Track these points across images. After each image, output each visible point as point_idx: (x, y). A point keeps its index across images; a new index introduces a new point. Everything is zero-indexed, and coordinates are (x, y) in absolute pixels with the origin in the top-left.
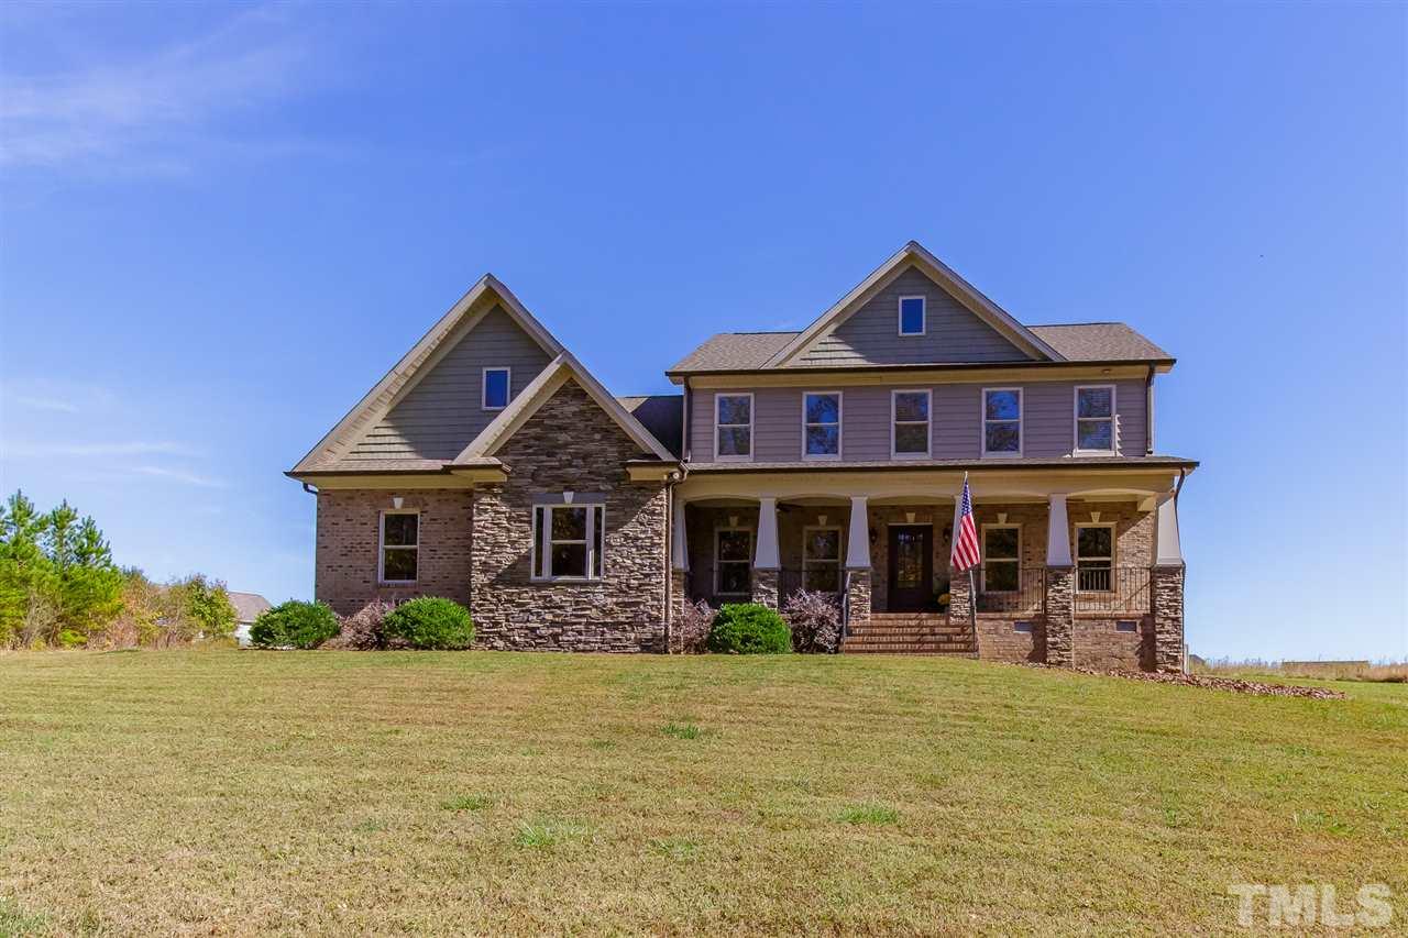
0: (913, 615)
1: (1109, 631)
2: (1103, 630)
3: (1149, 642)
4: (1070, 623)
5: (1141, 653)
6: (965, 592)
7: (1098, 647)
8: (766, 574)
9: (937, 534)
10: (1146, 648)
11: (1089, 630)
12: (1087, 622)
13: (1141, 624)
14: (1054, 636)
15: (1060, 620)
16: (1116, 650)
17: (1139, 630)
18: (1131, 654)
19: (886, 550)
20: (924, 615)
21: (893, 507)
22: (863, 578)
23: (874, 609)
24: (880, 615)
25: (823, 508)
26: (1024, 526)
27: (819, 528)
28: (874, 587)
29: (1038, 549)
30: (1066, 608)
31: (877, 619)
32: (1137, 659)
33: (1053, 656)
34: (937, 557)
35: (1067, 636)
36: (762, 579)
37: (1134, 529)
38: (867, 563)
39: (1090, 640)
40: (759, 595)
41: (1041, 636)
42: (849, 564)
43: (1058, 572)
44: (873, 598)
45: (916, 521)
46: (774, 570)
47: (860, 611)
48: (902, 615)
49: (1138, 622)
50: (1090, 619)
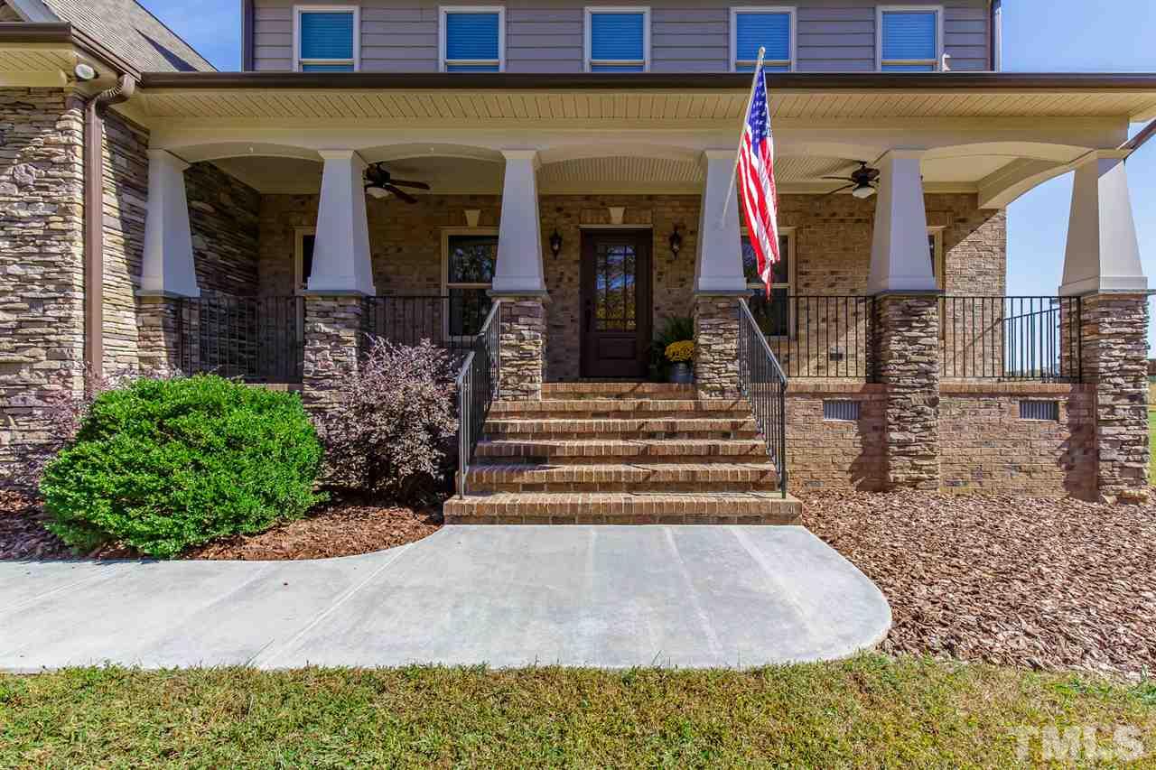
0: (626, 387)
1: (1007, 419)
2: (995, 418)
3: (1085, 438)
4: (934, 402)
5: (1067, 462)
6: (727, 341)
7: (986, 450)
8: (332, 304)
9: (660, 245)
10: (1077, 453)
11: (968, 418)
12: (964, 402)
13: (1069, 406)
14: (903, 429)
15: (917, 398)
16: (1019, 455)
17: (1064, 417)
18: (1048, 463)
19: (577, 268)
20: (648, 387)
21: (588, 198)
22: (530, 312)
23: (552, 375)
24: (562, 387)
25: (473, 197)
26: (798, 231)
27: (464, 232)
28: (552, 329)
29: (821, 269)
30: (927, 373)
31: (554, 394)
32: (1059, 474)
33: (899, 470)
34: (659, 280)
35: (928, 428)
36: (324, 314)
37: (971, 237)
38: (535, 282)
39: (969, 435)
40: (318, 345)
41: (875, 429)
42: (499, 283)
43: (910, 302)
44: (548, 352)
45: (624, 223)
46: (349, 295)
47: (522, 378)
48: (604, 387)
49: (1062, 400)
50: (970, 394)
